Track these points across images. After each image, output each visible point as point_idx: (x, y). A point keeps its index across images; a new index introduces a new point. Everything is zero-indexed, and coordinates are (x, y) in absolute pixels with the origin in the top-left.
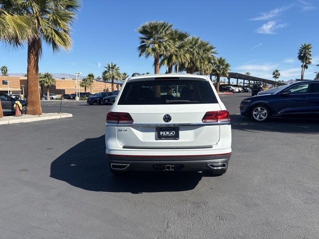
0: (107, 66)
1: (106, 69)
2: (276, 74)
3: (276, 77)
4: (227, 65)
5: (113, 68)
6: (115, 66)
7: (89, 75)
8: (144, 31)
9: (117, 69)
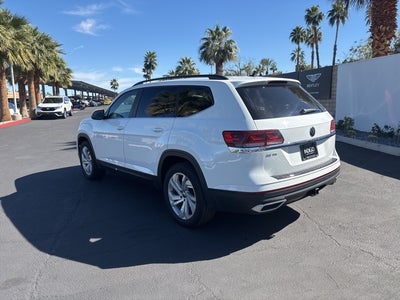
2: (114, 84)
3: (114, 87)
4: (69, 71)
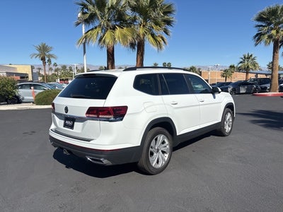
0: (243, 57)
1: (241, 60)
5: (249, 58)
6: (251, 56)
7: (231, 66)
8: (260, 19)
9: (254, 59)
